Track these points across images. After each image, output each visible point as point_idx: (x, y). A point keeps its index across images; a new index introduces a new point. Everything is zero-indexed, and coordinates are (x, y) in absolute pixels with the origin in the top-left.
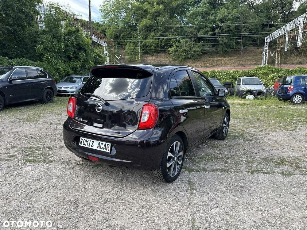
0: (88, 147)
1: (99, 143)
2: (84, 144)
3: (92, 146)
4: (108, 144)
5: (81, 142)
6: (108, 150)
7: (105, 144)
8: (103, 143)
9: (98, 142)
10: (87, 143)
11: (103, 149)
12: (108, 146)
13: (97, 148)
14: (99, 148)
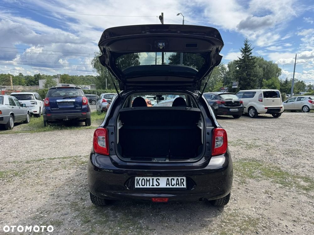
0: (151, 187)
1: (168, 179)
2: (143, 184)
3: (158, 184)
4: (181, 179)
5: (138, 182)
6: (184, 186)
7: (178, 179)
8: (174, 179)
9: (166, 178)
10: (148, 183)
11: (176, 186)
12: (182, 181)
13: (166, 186)
14: (169, 186)
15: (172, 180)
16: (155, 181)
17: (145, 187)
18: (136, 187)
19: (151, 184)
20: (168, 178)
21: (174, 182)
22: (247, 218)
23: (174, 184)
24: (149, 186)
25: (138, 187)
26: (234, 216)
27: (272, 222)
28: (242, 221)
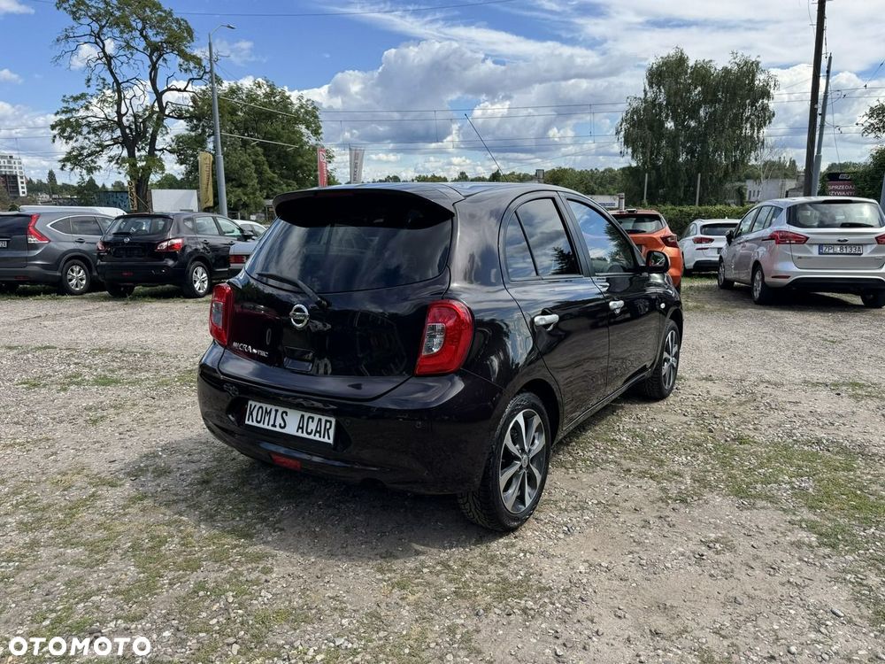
0: (270, 428)
1: (303, 416)
2: (259, 419)
3: (283, 425)
4: (326, 421)
5: (251, 414)
6: (329, 438)
7: (320, 420)
8: (313, 418)
9: (299, 414)
10: (267, 418)
11: (315, 435)
13: (297, 431)
14: (302, 432)
15: (311, 420)
16: (279, 414)
17: (261, 425)
18: (247, 422)
19: (272, 422)
20: (303, 413)
23: (312, 430)
24: (268, 424)
25: (250, 423)
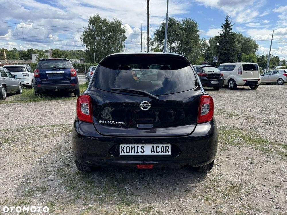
0: (135, 154)
1: (153, 146)
2: (128, 151)
3: (143, 151)
4: (166, 146)
5: (123, 150)
6: (169, 153)
7: (163, 146)
8: (159, 147)
9: (150, 146)
10: (133, 150)
11: (161, 153)
12: (167, 148)
13: (151, 153)
14: (154, 153)
15: (157, 147)
16: (139, 148)
17: (130, 154)
18: (121, 154)
19: (136, 151)
21: (159, 149)
22: (230, 184)
23: (159, 151)
24: (134, 153)
25: (123, 154)
26: (217, 182)
27: (255, 187)
28: (225, 186)
